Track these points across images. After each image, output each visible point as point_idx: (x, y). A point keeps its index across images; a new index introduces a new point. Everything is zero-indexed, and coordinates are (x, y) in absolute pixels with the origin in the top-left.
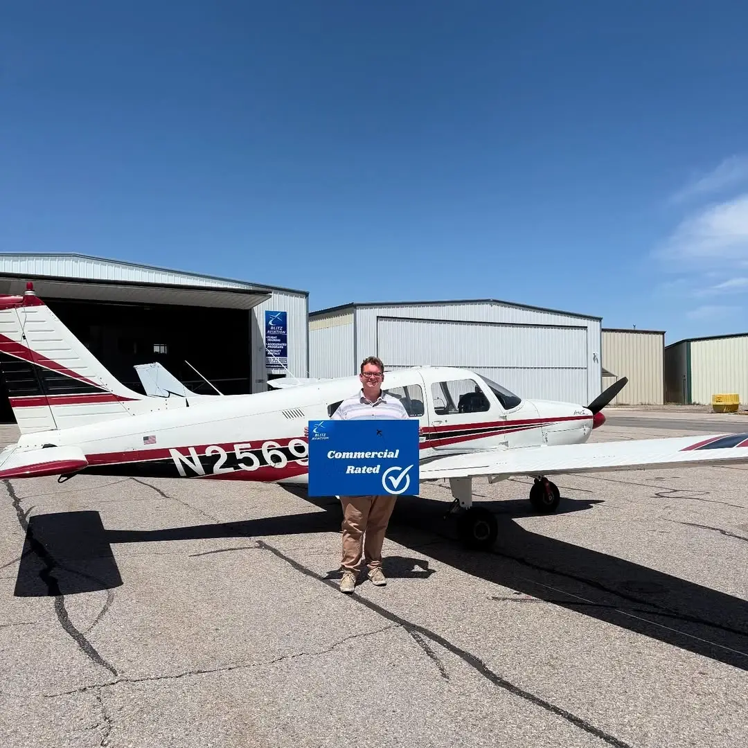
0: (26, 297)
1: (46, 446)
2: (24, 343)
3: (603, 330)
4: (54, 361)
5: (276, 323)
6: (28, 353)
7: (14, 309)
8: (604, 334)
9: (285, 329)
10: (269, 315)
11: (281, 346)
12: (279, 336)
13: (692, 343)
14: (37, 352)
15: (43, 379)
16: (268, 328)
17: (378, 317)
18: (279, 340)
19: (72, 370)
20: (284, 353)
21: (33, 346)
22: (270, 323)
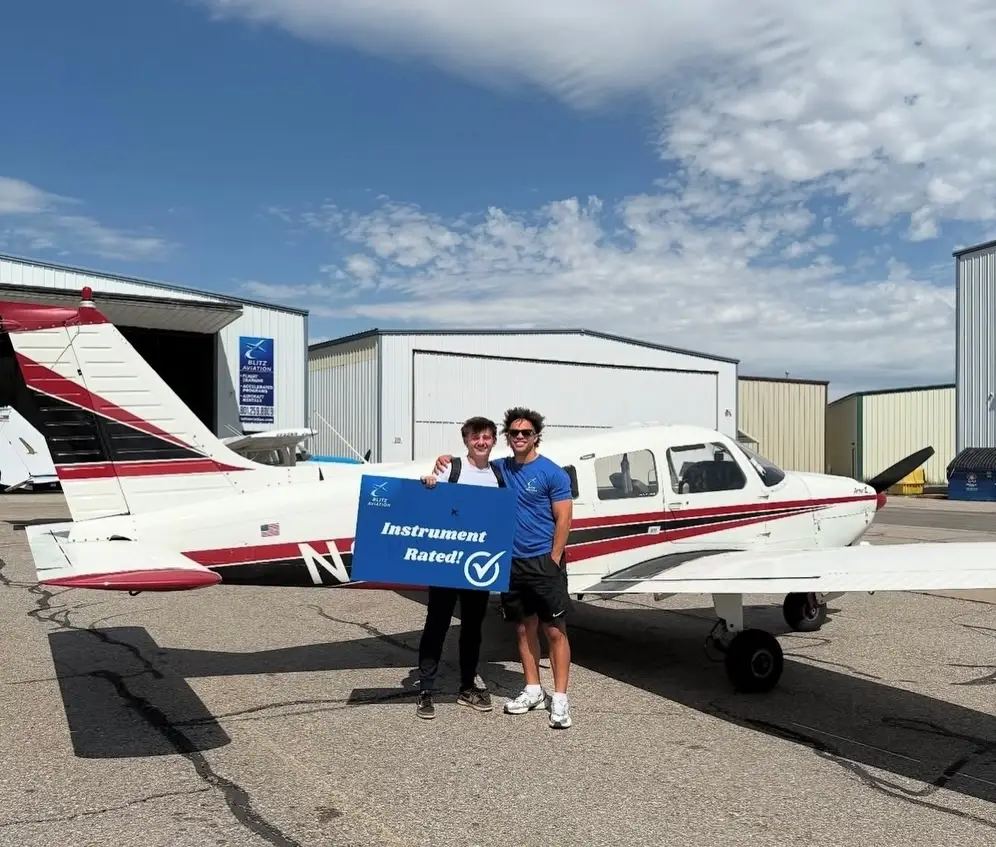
0: (82, 310)
1: (114, 538)
2: (78, 381)
3: (741, 378)
4: (125, 409)
5: (256, 354)
6: (85, 395)
7: (63, 329)
8: (741, 382)
9: (270, 364)
10: (245, 343)
11: (264, 389)
12: (260, 375)
13: (864, 397)
14: (100, 395)
15: (110, 435)
16: (243, 361)
17: (414, 351)
18: (262, 381)
19: (153, 423)
20: (268, 400)
21: (92, 386)
22: (248, 355)
